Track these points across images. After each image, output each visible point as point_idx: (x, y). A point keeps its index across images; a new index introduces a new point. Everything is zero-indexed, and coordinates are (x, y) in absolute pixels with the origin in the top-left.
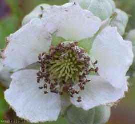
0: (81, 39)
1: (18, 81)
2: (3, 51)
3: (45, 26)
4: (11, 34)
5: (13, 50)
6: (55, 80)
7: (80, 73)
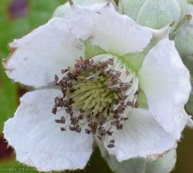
0: (128, 52)
1: (31, 105)
2: (5, 62)
3: (70, 30)
4: (15, 40)
5: (26, 59)
6: (82, 111)
7: (115, 105)
